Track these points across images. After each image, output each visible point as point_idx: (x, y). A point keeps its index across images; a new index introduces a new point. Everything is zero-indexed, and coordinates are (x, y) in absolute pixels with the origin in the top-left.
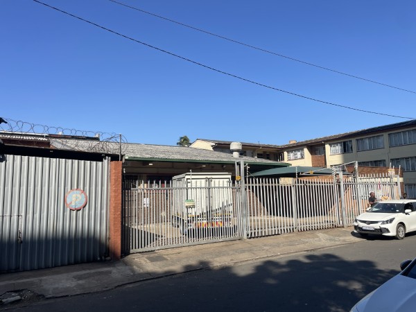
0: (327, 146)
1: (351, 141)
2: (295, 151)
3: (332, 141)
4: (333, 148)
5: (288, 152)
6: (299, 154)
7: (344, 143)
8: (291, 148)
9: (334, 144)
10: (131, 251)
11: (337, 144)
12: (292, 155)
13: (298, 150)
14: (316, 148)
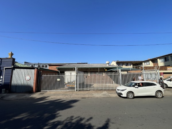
0: (158, 60)
1: (168, 57)
2: (146, 62)
3: (160, 58)
4: (161, 60)
5: (144, 63)
6: (148, 63)
7: (165, 58)
8: (145, 62)
9: (161, 59)
10: (41, 91)
11: (162, 58)
12: (145, 63)
13: (148, 62)
14: (154, 61)
